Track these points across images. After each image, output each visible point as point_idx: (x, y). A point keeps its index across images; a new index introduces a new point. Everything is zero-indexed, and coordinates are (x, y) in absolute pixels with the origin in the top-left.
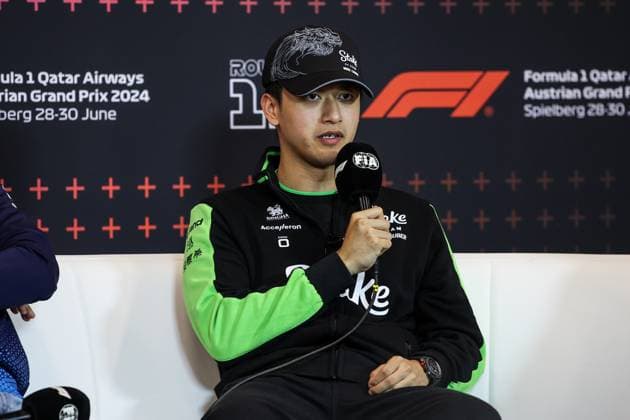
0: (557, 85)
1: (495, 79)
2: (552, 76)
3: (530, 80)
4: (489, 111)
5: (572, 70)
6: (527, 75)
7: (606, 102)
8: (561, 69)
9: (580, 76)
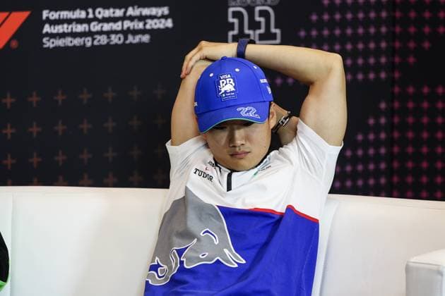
0: (69, 21)
1: (19, 18)
2: (65, 14)
3: (48, 18)
4: (14, 44)
5: (81, 9)
6: (45, 14)
7: (108, 33)
8: (73, 9)
9: (88, 14)
